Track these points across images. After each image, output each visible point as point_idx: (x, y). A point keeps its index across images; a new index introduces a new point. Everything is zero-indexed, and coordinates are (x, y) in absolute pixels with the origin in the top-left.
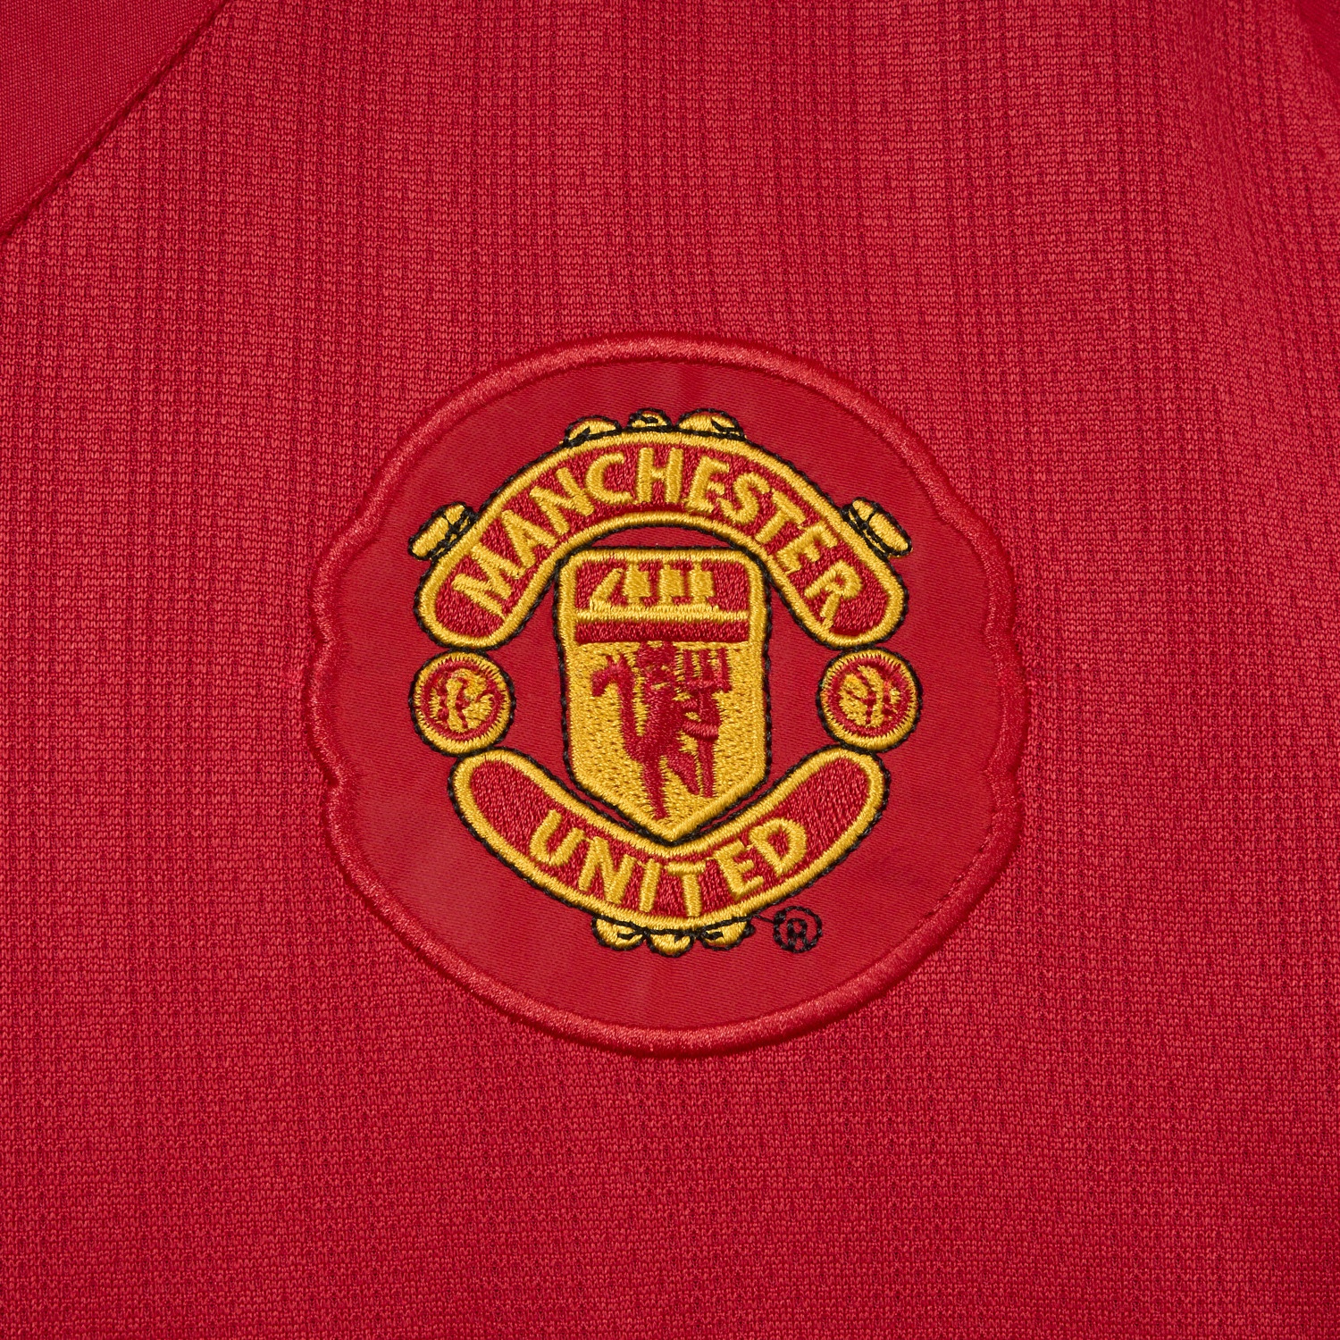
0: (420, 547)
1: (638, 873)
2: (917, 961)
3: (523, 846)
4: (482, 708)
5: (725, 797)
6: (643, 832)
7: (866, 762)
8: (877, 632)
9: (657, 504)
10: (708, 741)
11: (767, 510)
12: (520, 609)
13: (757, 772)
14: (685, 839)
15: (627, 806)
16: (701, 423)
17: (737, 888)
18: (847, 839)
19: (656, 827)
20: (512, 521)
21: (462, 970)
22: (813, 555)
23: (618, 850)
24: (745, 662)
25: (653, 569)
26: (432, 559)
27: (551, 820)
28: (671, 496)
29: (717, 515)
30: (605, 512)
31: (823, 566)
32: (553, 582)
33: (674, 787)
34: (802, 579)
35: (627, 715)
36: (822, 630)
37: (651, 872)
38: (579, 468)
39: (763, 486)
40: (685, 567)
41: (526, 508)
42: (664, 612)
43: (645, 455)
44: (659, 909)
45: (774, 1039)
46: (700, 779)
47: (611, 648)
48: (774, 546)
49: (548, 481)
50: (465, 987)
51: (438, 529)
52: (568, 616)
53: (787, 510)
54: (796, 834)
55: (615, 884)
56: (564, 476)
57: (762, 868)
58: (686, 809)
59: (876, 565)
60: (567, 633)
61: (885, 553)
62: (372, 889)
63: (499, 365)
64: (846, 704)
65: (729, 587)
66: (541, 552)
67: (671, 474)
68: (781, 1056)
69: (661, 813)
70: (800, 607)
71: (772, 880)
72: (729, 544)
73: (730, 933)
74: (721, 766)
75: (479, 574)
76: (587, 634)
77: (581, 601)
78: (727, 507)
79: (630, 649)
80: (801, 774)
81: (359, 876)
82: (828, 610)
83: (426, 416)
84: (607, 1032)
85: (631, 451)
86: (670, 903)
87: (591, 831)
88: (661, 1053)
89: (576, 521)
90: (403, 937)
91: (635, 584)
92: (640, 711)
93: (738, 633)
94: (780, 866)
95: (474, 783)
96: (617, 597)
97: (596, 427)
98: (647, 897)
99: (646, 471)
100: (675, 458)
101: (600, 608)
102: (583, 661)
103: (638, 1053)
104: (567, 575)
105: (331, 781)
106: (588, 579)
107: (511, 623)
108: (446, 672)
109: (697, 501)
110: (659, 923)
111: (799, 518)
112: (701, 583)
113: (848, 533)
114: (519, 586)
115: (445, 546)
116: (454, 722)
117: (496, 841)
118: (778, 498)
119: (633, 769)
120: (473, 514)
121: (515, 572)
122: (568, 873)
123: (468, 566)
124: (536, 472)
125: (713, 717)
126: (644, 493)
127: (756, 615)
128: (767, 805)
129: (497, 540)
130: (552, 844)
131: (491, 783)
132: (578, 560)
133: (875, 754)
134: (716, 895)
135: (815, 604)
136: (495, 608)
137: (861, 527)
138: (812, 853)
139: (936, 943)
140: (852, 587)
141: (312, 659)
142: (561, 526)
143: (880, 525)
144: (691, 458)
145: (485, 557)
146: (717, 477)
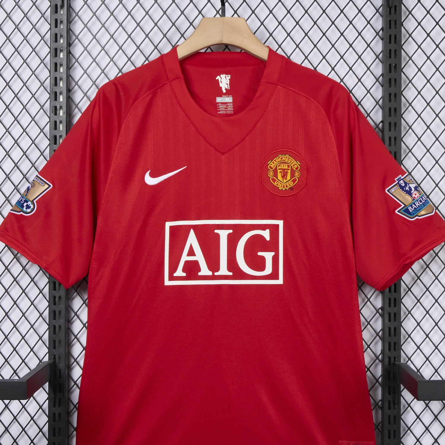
0: (268, 163)
1: (282, 185)
2: (300, 191)
3: (274, 183)
4: (272, 174)
5: (287, 180)
6: (282, 182)
7: (297, 178)
8: (298, 170)
9: (284, 161)
10: (287, 176)
11: (291, 161)
12: (275, 167)
13: (290, 179)
14: (285, 183)
15: (281, 181)
16: (287, 155)
17: (288, 186)
18: (295, 184)
19: (283, 182)
20: (274, 162)
21: (270, 191)
22: (294, 164)
23: (281, 183)
24: (289, 171)
25: (283, 165)
26: (269, 164)
27: (276, 181)
28: (285, 160)
29: (288, 161)
30: (281, 161)
31: (295, 165)
32: (277, 166)
33: (284, 179)
34: (293, 166)
35: (281, 174)
36: (295, 170)
37: (283, 185)
38: (279, 158)
39: (291, 160)
40: (286, 165)
41: (275, 161)
42: (284, 168)
43: (283, 157)
44: (283, 187)
45: (290, 196)
46: (286, 179)
47: (281, 170)
48: (292, 164)
49: (277, 159)
50: (270, 192)
51: (269, 162)
52: (278, 168)
53: (292, 161)
54: (292, 183)
55: (280, 186)
56: (278, 159)
57: (290, 185)
58: (285, 181)
59: (298, 165)
60: (278, 169)
61: (299, 164)
62: (265, 185)
63: (274, 151)
64: (296, 174)
65: (288, 166)
66: (276, 164)
67: (285, 159)
68: (291, 197)
69: (283, 181)
70: (293, 168)
71: (290, 186)
72: (289, 164)
73: (288, 189)
74: (287, 178)
75: (272, 165)
76: (279, 169)
77: (279, 167)
78: (289, 161)
79: (282, 170)
80: (293, 179)
81: (264, 185)
82: (295, 168)
83: (269, 154)
84: (279, 195)
85: (282, 157)
86: (284, 187)
87: (279, 182)
88: (283, 196)
89: (279, 162)
90: (267, 189)
91: (282, 166)
92: (282, 174)
93: (289, 169)
94: (291, 185)
95: (271, 179)
96: (281, 167)
97: (280, 155)
98: (282, 186)
99: (283, 158)
100: (285, 157)
101: (280, 167)
102: (279, 171)
103: (281, 196)
104: (278, 165)
105: (262, 178)
106: (279, 165)
107: (274, 168)
108: (270, 171)
109: (286, 160)
110: (283, 188)
111: (293, 162)
112: (287, 166)
113: (296, 163)
114: (275, 166)
115: (270, 163)
116: (270, 175)
117: (273, 183)
118: (292, 160)
119: (282, 178)
120: (272, 161)
121: (275, 165)
122: (277, 185)
123: (271, 164)
124: (276, 158)
125: (287, 175)
126: (283, 160)
127: (290, 168)
128: (290, 181)
129: (273, 163)
130: (276, 183)
131: (272, 179)
132: (279, 164)
133: (298, 178)
134: (287, 186)
135: (294, 168)
136: (273, 167)
137: (297, 163)
138: (293, 184)
139: (301, 190)
140: (296, 167)
141: (261, 170)
142: (278, 162)
143: (299, 163)
144: (286, 157)
145: (272, 164)
146: (288, 159)
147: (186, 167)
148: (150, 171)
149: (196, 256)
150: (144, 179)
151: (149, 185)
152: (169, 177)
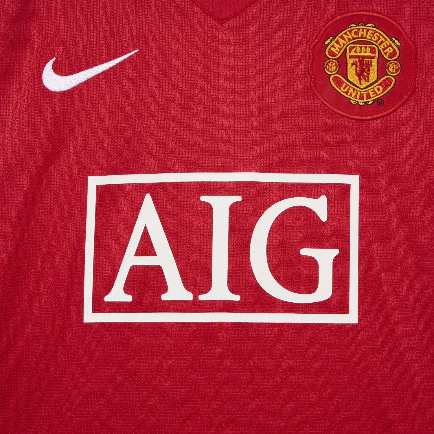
0: (326, 43)
1: (357, 93)
2: (398, 108)
3: (340, 88)
4: (335, 68)
5: (371, 82)
6: (358, 87)
7: (392, 78)
8: (395, 58)
9: (362, 38)
10: (368, 74)
11: (379, 39)
12: (341, 53)
13: (376, 79)
14: (364, 88)
15: (356, 83)
16: (369, 25)
17: (372, 96)
18: (389, 89)
19: (360, 87)
20: (340, 40)
21: (330, 107)
22: (386, 46)
23: (354, 90)
24: (375, 62)
25: (361, 47)
26: (328, 45)
27: (344, 85)
28: (364, 36)
29: (371, 39)
30: (354, 38)
31: (387, 48)
32: (346, 49)
33: (363, 81)
34: (384, 50)
35: (356, 69)
36: (387, 58)
37: (359, 93)
38: (350, 31)
39: (378, 35)
40: (366, 47)
41: (342, 37)
42: (363, 54)
43: (361, 30)
44: (360, 99)
45: (377, 118)
46: (367, 79)
47: (354, 59)
48: (380, 44)
49: (346, 34)
50: (331, 109)
51: (329, 40)
52: (348, 54)
53: (382, 39)
54: (381, 88)
55: (353, 95)
56: (348, 33)
57: (376, 93)
58: (365, 84)
59: (395, 48)
60: (348, 57)
61: (397, 46)
62: (318, 94)
63: (339, 15)
64: (390, 69)
65: (373, 50)
66: (344, 44)
67: (364, 33)
68: (378, 121)
69: (361, 84)
70: (383, 54)
71: (377, 95)
72: (373, 44)
73: (370, 103)
74: (370, 78)
75: (335, 48)
76: (351, 57)
77: (350, 52)
78: (373, 38)
79: (357, 60)
80: (382, 79)
81: (315, 92)
82: (388, 54)
83: (327, 23)
84: (352, 117)
85: (358, 29)
86: (361, 98)
87: (350, 87)
88: (359, 120)
89: (350, 40)
90: (322, 101)
91: (358, 50)
92: (358, 69)
93: (373, 58)
94: (378, 93)
95: (333, 79)
96: (355, 52)
97: (353, 25)
98: (358, 97)
99: (361, 32)
100: (365, 30)
101: (353, 53)
102: (350, 61)
103: (356, 120)
104: (348, 48)
105: (312, 78)
106: (351, 49)
107: (339, 55)
108: (329, 62)
109: (368, 37)
110: (360, 101)
111: (384, 40)
112: (368, 50)
113: (391, 43)
114: (341, 49)
115: (330, 43)
116: (330, 70)
117: (336, 88)
118: (381, 37)
119: (357, 78)
120: (334, 38)
121: (340, 47)
122: (347, 93)
123: (333, 46)
124: (344, 32)
125: (369, 70)
126: (360, 36)
127: (376, 55)
128: (377, 84)
129: (338, 42)
130: (344, 88)
131: (336, 79)
132: (350, 46)
133: (394, 76)
134: (368, 97)
135: (386, 53)
136: (337, 53)
137: (393, 42)
138: (383, 91)
139: (402, 105)
140: (391, 51)
141: (309, 59)
142: (347, 40)
143: (396, 41)
144: (368, 30)
145: (335, 45)
146: (372, 33)
147: (137, 50)
148: (54, 58)
149: (155, 255)
150: (41, 77)
151: (52, 92)
152: (97, 73)
